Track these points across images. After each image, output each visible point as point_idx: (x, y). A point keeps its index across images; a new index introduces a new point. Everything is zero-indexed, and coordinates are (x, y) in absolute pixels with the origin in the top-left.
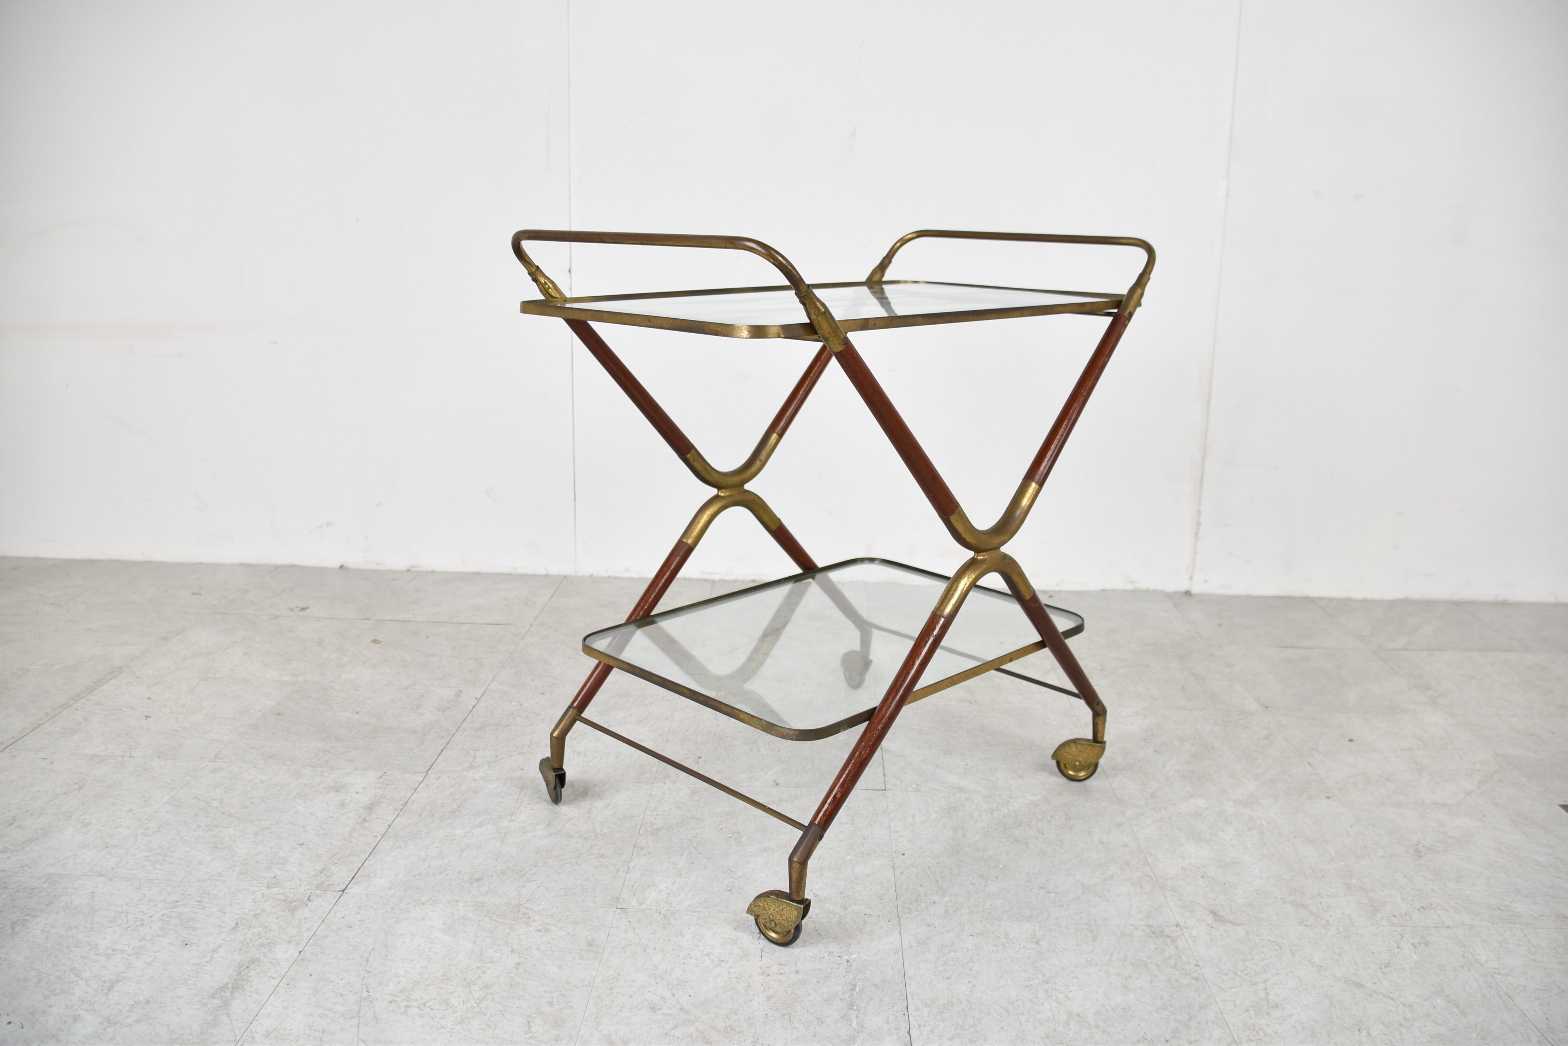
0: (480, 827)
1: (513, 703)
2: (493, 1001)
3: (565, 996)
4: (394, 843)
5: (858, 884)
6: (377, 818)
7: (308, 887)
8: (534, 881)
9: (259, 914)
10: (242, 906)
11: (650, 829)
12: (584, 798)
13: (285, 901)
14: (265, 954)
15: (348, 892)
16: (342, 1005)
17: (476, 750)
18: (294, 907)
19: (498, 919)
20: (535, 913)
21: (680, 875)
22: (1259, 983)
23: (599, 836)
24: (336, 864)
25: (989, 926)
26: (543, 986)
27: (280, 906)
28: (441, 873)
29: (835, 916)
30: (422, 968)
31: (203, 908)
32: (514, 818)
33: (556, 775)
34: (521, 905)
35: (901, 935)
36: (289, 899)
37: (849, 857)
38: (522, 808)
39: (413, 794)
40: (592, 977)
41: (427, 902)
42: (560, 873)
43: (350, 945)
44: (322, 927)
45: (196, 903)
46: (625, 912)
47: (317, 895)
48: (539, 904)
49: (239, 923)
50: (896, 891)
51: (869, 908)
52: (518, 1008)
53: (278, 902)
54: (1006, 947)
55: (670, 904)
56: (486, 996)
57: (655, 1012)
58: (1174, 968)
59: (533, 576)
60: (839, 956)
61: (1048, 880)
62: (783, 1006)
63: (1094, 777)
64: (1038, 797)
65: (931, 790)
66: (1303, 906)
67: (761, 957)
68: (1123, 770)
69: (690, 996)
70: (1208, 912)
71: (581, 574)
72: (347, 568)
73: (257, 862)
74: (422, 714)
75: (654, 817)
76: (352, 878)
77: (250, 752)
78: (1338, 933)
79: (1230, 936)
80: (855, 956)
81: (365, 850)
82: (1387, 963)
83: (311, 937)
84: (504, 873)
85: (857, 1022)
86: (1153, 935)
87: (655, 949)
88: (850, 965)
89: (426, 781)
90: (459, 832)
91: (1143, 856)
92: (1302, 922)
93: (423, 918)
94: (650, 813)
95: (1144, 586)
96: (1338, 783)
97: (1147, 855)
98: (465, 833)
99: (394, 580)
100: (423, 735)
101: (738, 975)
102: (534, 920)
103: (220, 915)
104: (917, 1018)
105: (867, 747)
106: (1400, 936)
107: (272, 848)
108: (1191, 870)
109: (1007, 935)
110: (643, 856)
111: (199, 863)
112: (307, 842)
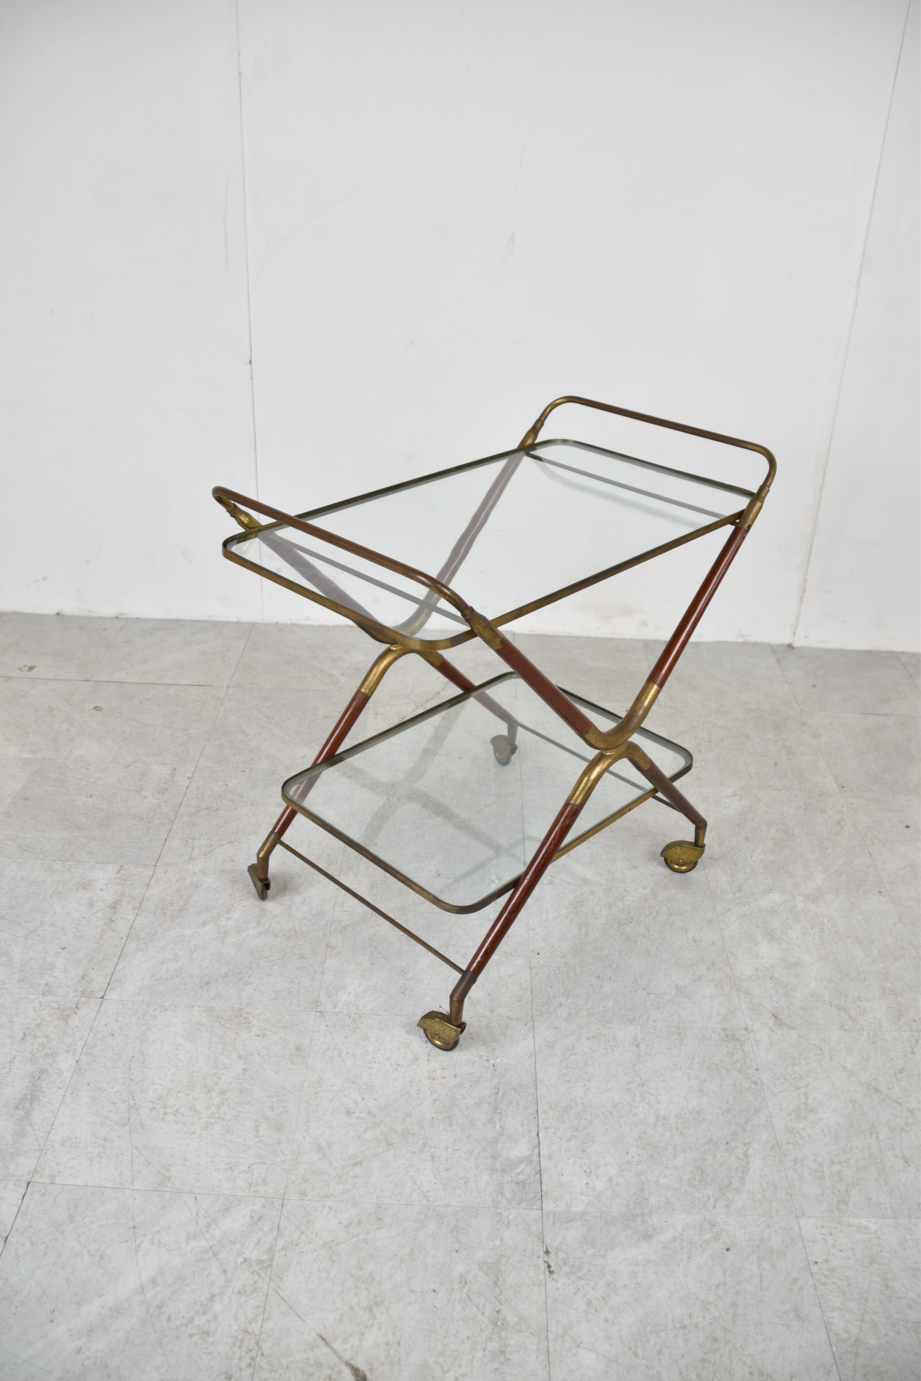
0: (204, 926)
1: (220, 783)
2: (229, 1106)
3: (282, 1101)
4: (137, 945)
5: (502, 986)
6: (121, 918)
7: (75, 994)
8: (251, 984)
9: (40, 1023)
10: (26, 1015)
11: (339, 927)
12: (285, 892)
13: (58, 1009)
14: (51, 1064)
15: (107, 998)
16: (116, 1113)
17: (193, 839)
18: (66, 1015)
19: (225, 1025)
20: (254, 1018)
21: (364, 976)
22: (802, 1087)
23: (298, 934)
24: (94, 969)
25: (602, 1029)
26: (265, 1091)
27: (55, 1015)
28: (177, 976)
29: (484, 1020)
30: (172, 1075)
32: (230, 916)
33: (262, 885)
34: (243, 1009)
35: (534, 1039)
36: (62, 1007)
38: (235, 905)
39: (147, 890)
40: (301, 1081)
41: (170, 1007)
42: (270, 975)
43: (115, 1054)
44: (91, 1035)
46: (323, 1016)
47: (83, 1003)
48: (257, 1008)
49: (26, 1033)
50: (531, 992)
51: (511, 1010)
52: (248, 1113)
53: (54, 1011)
54: (614, 1050)
55: (357, 1007)
56: (222, 1102)
57: (350, 1116)
58: (740, 1072)
59: (226, 623)
60: (487, 1060)
61: (649, 981)
62: (445, 1109)
63: (694, 869)
64: (647, 890)
65: (562, 883)
66: (845, 1010)
67: (428, 1061)
68: (718, 860)
69: (375, 1100)
70: (771, 1016)
71: (267, 621)
72: (63, 615)
73: (31, 968)
74: (145, 797)
75: (341, 914)
76: (109, 984)
77: (8, 844)
78: (868, 1038)
79: (785, 1040)
80: (499, 1060)
81: (115, 954)
82: (902, 1069)
83: (84, 1047)
84: (226, 976)
85: (499, 1125)
86: (726, 1039)
87: (347, 1053)
88: (496, 1069)
89: (156, 875)
90: (188, 932)
91: (726, 955)
92: (842, 1026)
93: (168, 1025)
94: (338, 909)
95: (753, 639)
96: (890, 876)
97: (729, 954)
98: (192, 932)
99: (105, 629)
100: (149, 822)
101: (411, 1079)
102: (254, 1025)
103: (10, 1025)
104: (544, 1121)
105: (512, 912)
106: (915, 1042)
107: (41, 952)
108: (762, 971)
109: (615, 1038)
110: (335, 957)
112: (67, 946)
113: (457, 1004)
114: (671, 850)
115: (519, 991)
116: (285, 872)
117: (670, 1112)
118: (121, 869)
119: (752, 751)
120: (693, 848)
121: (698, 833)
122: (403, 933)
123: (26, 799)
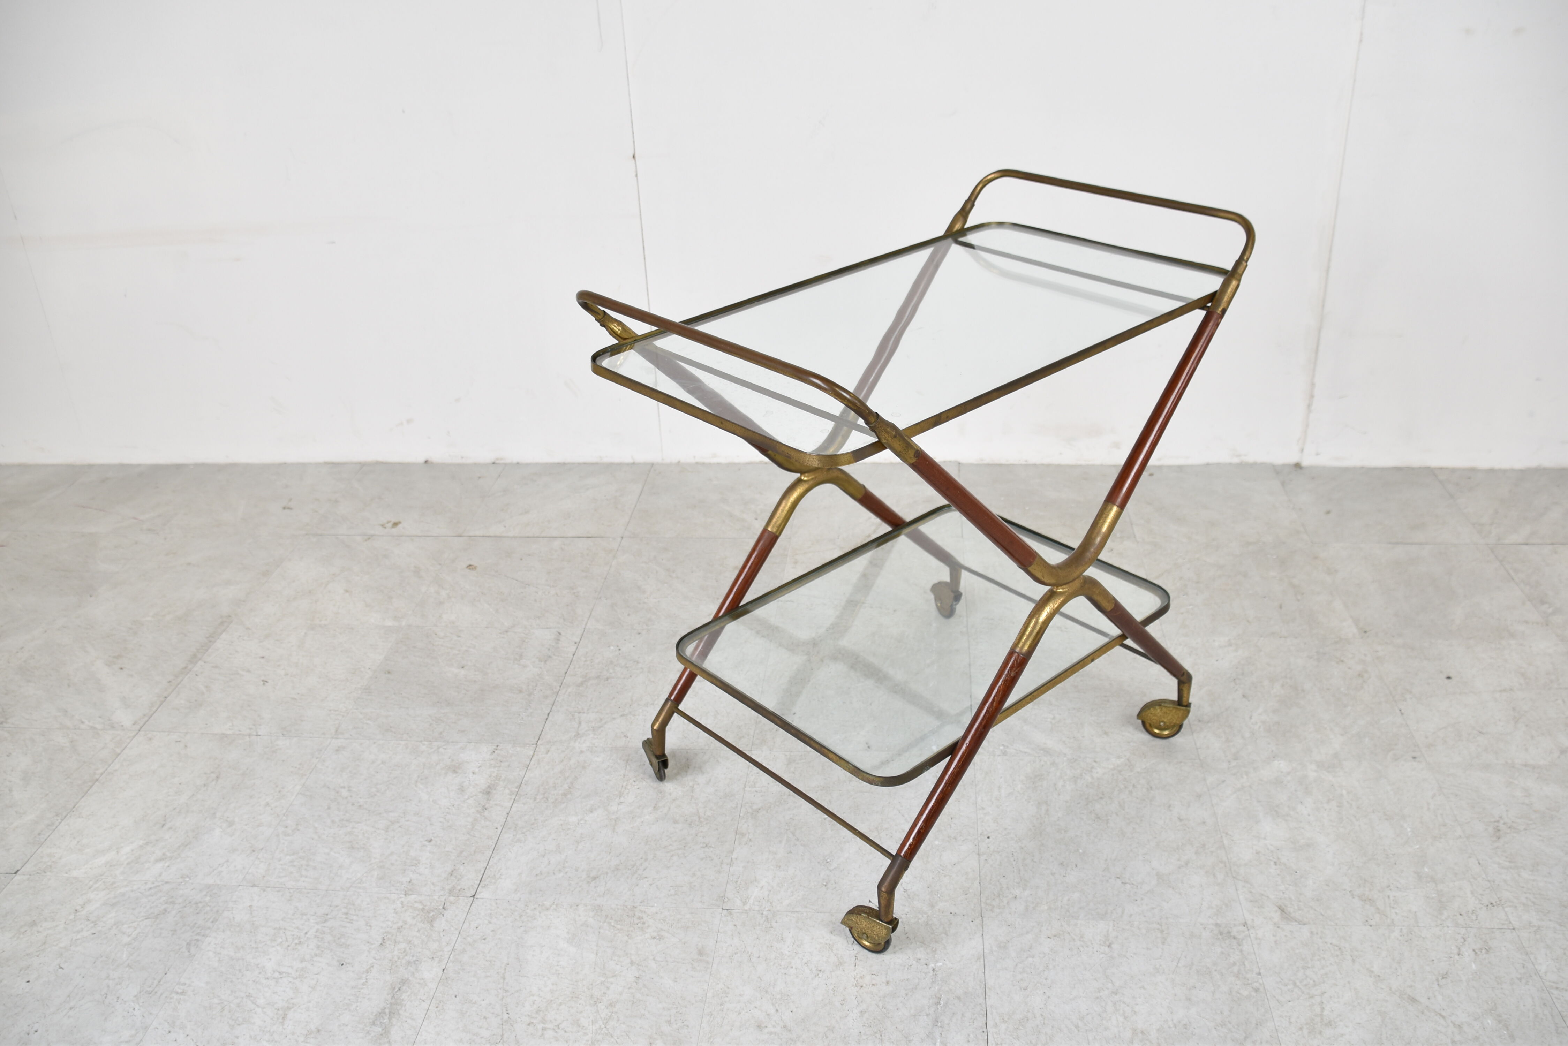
0: (592, 812)
1: (612, 648)
2: (618, 1020)
3: (681, 1013)
4: (514, 836)
5: (945, 876)
6: (496, 805)
7: (442, 893)
8: (646, 878)
9: (402, 927)
10: (386, 917)
11: (750, 810)
12: (686, 772)
13: (423, 910)
14: (413, 973)
15: (478, 897)
16: (487, 1029)
17: (580, 713)
18: (431, 917)
19: (616, 926)
20: (649, 917)
21: (780, 867)
22: (1316, 995)
23: (702, 820)
25: (1066, 926)
26: (661, 1002)
27: (419, 916)
28: (560, 871)
30: (553, 984)
31: (351, 922)
32: (622, 799)
33: (658, 762)
34: (636, 907)
35: (983, 938)
36: (427, 908)
37: (937, 843)
38: (629, 787)
39: (526, 772)
40: (704, 991)
41: (551, 906)
42: (668, 867)
43: (487, 961)
44: (459, 939)
45: (344, 916)
46: (731, 914)
47: (451, 903)
48: (652, 906)
49: (385, 938)
50: (980, 883)
51: (955, 905)
52: (640, 1028)
53: (417, 912)
54: (1080, 951)
55: (771, 903)
56: (611, 1015)
57: (761, 1031)
58: (1237, 977)
59: (621, 465)
60: (926, 964)
61: (1125, 869)
62: (875, 1023)
63: (1179, 734)
64: (1122, 760)
65: (1017, 753)
66: (1371, 901)
67: (855, 966)
68: (1208, 722)
69: (792, 1012)
70: (1277, 908)
71: (668, 461)
72: (432, 463)
73: (392, 864)
74: (525, 666)
75: (753, 793)
76: (481, 881)
77: (367, 724)
78: (1401, 936)
79: (1295, 938)
80: (941, 964)
81: (488, 846)
82: (1445, 973)
83: (451, 953)
84: (617, 869)
85: (940, 1041)
86: (1220, 937)
87: (759, 957)
88: (936, 975)
89: (537, 755)
90: (573, 819)
91: (1219, 835)
92: (1367, 921)
93: (548, 927)
94: (750, 789)
95: (1249, 459)
96: (1427, 737)
97: (1223, 834)
98: (578, 819)
99: (480, 477)
100: (529, 695)
101: (834, 987)
102: (649, 926)
103: (367, 929)
104: (995, 1036)
105: (949, 784)
106: (1462, 940)
107: (403, 846)
108: (1265, 854)
109: (1082, 937)
110: (745, 844)
111: (340, 867)
112: (434, 837)
113: (886, 895)
114: (1149, 711)
115: (965, 881)
116: (687, 748)
117: (1150, 1025)
118: (496, 749)
119: (1250, 592)
120: (1176, 708)
121: (1182, 690)
122: (826, 816)
123: (389, 672)
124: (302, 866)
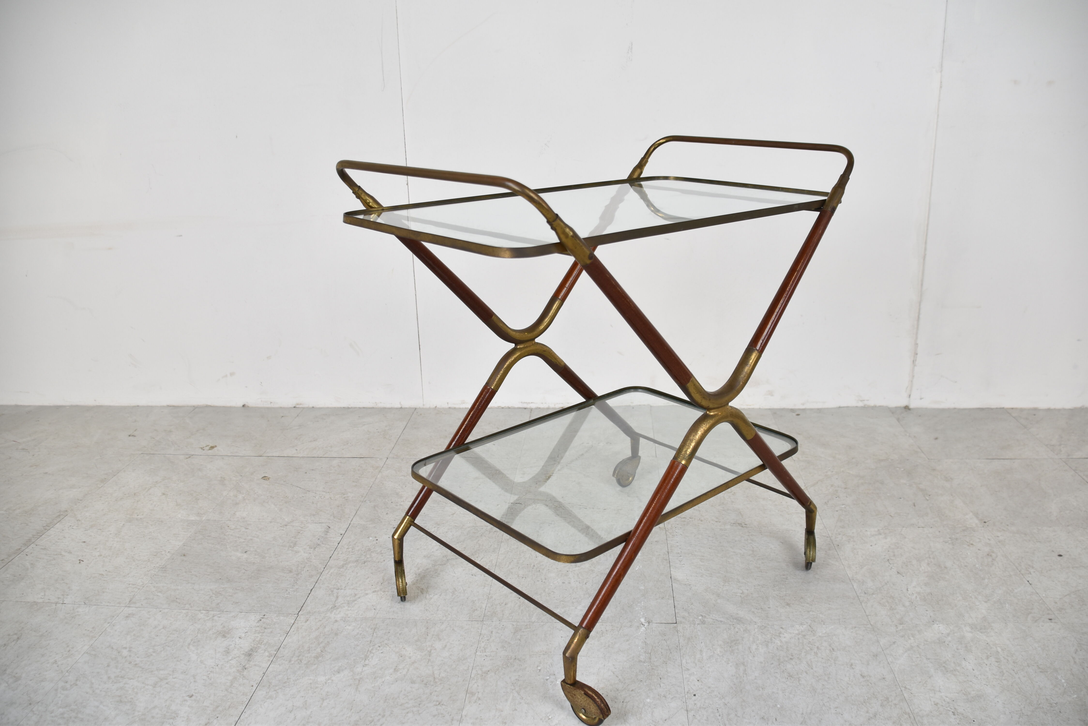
0: (339, 672)
1: (371, 538)
4: (266, 693)
6: (255, 665)
11: (480, 672)
17: (338, 589)
23: (437, 680)
37: (648, 700)
38: (374, 651)
39: (285, 638)
42: (403, 723)
59: (391, 409)
61: (820, 721)
64: (804, 626)
65: (714, 622)
68: (873, 594)
71: (427, 406)
72: (248, 407)
73: (153, 717)
75: (483, 658)
77: (158, 596)
81: (243, 702)
89: (297, 623)
90: (322, 679)
91: (900, 689)
94: (480, 654)
95: (871, 403)
96: (1056, 603)
97: (903, 689)
98: (326, 680)
99: (283, 417)
100: (297, 575)
107: (166, 700)
108: (942, 706)
110: (474, 703)
111: (105, 719)
112: (195, 693)
118: (263, 618)
119: (888, 495)
123: (184, 555)
124: (71, 718)
